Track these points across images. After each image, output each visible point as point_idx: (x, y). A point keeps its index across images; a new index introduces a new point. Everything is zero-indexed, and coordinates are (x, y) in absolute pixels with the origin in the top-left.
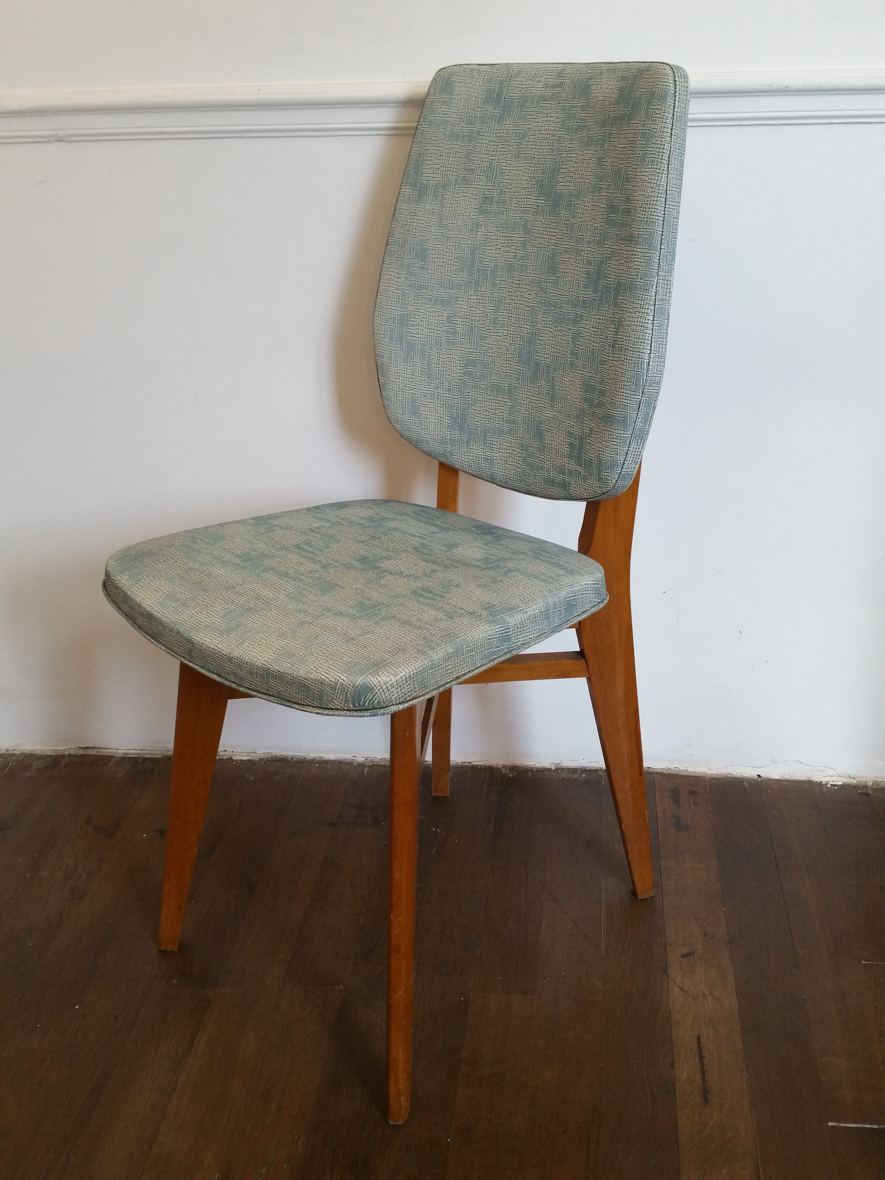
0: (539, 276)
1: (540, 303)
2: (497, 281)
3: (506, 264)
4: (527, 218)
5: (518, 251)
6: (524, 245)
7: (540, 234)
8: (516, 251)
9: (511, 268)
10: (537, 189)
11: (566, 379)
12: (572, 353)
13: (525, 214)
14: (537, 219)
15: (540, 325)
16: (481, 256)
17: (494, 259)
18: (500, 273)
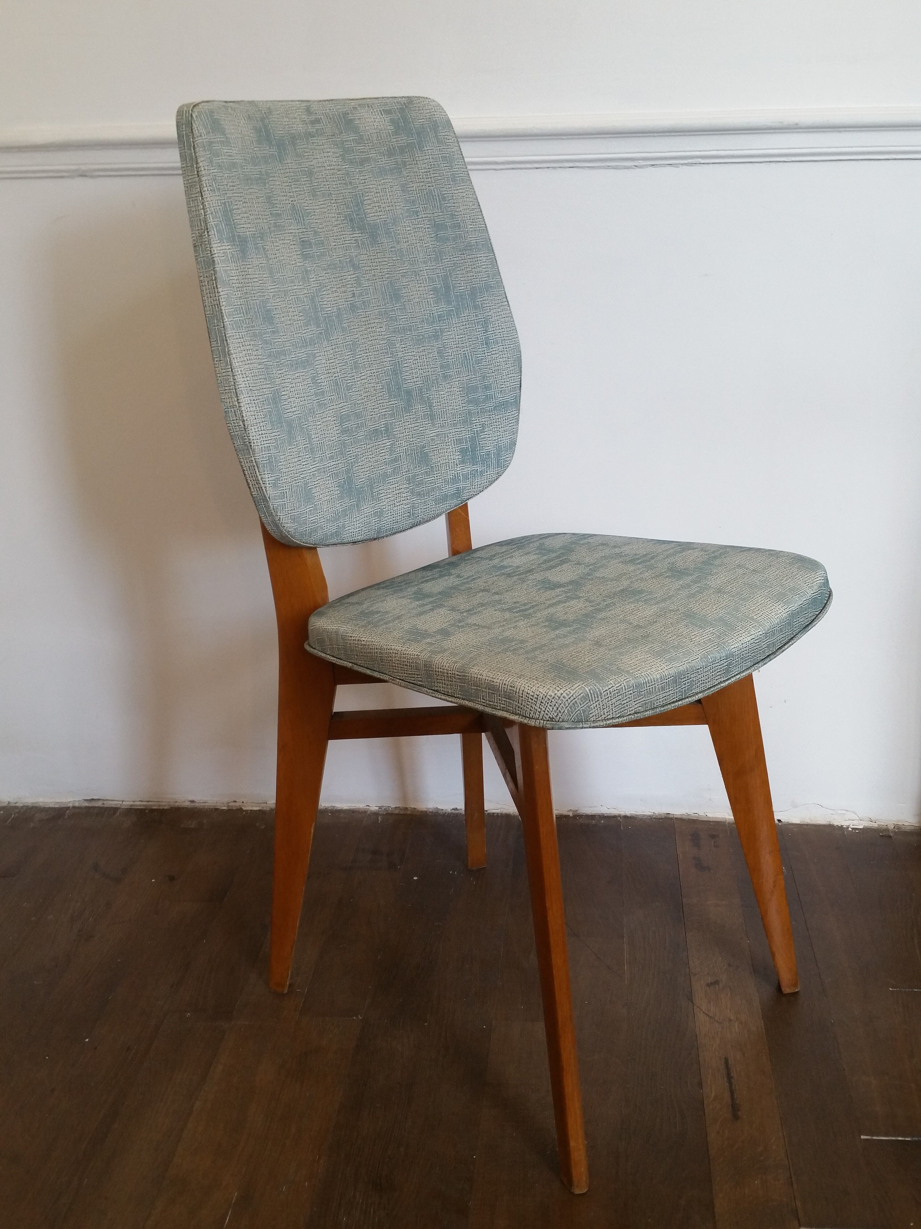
0: (384, 307)
1: (394, 332)
2: (345, 325)
3: (348, 304)
4: (351, 254)
5: (354, 289)
6: (358, 282)
7: (370, 266)
8: (352, 289)
9: (353, 308)
10: (348, 223)
11: (442, 393)
12: (442, 367)
13: (347, 250)
14: (362, 253)
15: (400, 353)
16: (321, 303)
17: (334, 302)
18: (345, 316)
